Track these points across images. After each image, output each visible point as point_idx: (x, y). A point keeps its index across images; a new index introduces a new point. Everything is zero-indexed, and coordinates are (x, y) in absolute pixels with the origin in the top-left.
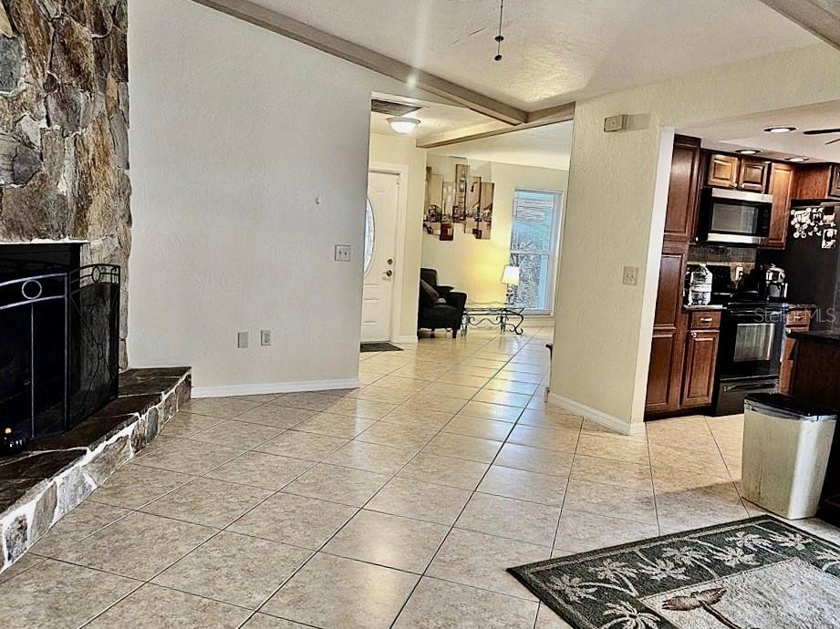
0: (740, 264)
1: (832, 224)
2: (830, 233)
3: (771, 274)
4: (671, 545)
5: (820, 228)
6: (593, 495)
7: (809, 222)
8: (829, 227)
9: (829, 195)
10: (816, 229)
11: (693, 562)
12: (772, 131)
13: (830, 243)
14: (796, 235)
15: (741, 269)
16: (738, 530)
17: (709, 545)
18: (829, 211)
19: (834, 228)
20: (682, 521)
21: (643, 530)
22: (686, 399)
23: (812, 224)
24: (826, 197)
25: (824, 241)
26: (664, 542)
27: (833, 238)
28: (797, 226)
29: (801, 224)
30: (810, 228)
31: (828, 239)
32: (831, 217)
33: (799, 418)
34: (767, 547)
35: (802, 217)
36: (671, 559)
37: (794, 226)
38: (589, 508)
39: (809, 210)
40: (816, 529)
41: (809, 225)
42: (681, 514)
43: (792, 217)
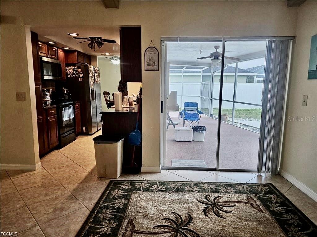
0: (50, 88)
1: (81, 72)
2: (81, 75)
3: (65, 91)
4: (99, 212)
5: (77, 74)
6: (46, 208)
7: (73, 71)
8: (80, 73)
9: (78, 62)
10: (76, 74)
11: (111, 215)
12: (71, 35)
13: (82, 79)
14: (69, 76)
15: (51, 90)
16: (110, 191)
17: (109, 203)
18: (79, 68)
19: (82, 74)
20: (91, 199)
21: (82, 212)
22: (50, 146)
23: (74, 72)
24: (77, 63)
25: (79, 79)
26: (95, 213)
27: (82, 77)
28: (69, 73)
29: (70, 72)
30: (73, 74)
31: (81, 78)
32: (80, 70)
33: (117, 142)
34: (123, 193)
35: (70, 69)
36: (104, 219)
37: (68, 73)
38: (51, 216)
39: (72, 67)
40: (126, 178)
41: (73, 73)
42: (88, 196)
43: (66, 70)
